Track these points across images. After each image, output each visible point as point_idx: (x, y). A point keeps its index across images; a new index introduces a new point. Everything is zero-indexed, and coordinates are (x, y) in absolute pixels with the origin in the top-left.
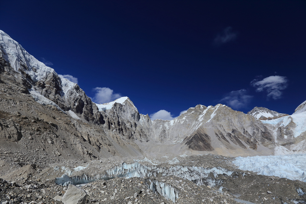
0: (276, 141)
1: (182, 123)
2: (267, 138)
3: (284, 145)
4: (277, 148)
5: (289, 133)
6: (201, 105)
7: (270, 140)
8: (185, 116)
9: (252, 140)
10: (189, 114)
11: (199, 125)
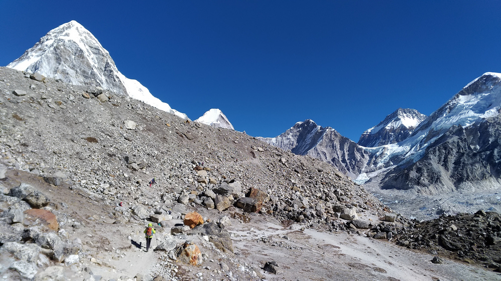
0: (363, 170)
1: (286, 142)
2: (357, 167)
3: (366, 173)
4: (360, 175)
5: (375, 163)
6: (311, 121)
7: (360, 168)
8: (291, 134)
9: (346, 168)
10: (295, 131)
11: (305, 148)
